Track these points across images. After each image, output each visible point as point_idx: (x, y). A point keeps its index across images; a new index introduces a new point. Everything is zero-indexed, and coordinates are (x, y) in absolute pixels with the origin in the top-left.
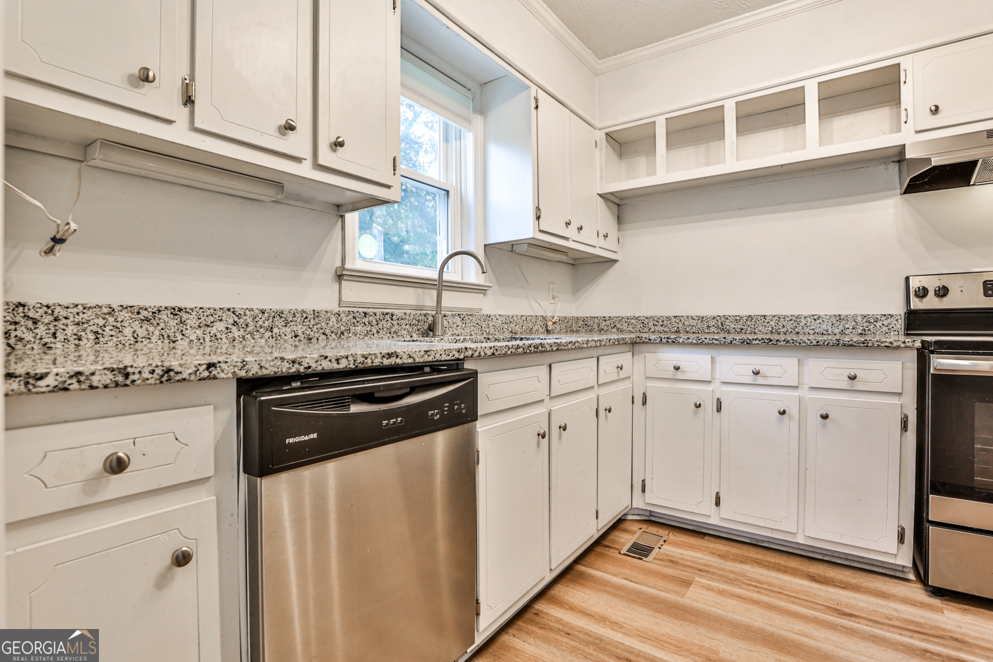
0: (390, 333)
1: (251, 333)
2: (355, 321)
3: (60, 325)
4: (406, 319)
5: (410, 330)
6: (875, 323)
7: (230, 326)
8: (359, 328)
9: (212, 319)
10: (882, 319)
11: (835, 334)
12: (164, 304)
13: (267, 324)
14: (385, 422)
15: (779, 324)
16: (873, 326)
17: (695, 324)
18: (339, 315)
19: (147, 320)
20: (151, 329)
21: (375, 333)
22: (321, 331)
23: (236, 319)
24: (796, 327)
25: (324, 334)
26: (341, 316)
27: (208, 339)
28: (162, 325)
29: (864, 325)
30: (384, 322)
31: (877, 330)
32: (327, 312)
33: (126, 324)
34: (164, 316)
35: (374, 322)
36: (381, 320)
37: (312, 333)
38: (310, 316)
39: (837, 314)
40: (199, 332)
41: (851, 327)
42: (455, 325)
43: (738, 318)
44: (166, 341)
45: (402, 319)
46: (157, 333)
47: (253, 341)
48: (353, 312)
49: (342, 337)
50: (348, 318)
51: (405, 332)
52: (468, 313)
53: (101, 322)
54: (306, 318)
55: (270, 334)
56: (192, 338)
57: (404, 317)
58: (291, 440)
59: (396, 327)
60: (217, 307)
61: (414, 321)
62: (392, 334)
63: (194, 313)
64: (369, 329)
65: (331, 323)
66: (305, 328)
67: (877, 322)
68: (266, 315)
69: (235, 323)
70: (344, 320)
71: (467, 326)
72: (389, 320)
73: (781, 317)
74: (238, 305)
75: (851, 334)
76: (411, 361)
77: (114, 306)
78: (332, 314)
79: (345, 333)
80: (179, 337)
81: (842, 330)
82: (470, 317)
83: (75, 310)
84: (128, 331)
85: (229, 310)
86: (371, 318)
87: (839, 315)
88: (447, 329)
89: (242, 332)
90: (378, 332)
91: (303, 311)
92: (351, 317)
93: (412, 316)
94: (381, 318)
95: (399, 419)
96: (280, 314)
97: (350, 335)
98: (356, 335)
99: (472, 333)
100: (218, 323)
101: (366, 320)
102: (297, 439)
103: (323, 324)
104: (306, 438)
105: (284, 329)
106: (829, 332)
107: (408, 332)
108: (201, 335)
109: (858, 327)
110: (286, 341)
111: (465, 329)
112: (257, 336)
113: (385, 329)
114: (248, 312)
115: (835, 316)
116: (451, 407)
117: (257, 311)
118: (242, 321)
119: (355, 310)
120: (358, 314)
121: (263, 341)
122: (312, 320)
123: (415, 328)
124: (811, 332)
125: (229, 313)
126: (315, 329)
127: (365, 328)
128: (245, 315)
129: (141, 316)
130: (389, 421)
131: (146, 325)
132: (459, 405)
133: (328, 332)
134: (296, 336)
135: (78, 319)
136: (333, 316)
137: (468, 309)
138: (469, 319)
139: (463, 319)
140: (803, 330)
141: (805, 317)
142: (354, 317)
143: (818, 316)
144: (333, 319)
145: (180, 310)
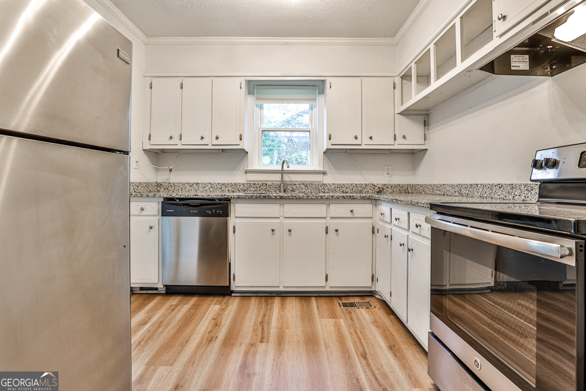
0: (265, 191)
1: (216, 190)
2: (250, 186)
3: (175, 187)
4: (273, 186)
5: (275, 190)
6: (531, 191)
7: (210, 188)
8: (252, 188)
9: (205, 186)
10: (535, 188)
11: (510, 200)
12: (194, 182)
13: (220, 187)
14: (192, 211)
15: (484, 190)
16: (530, 194)
17: (450, 190)
18: (244, 185)
19: (191, 186)
20: (192, 188)
21: (259, 190)
22: (237, 189)
23: (211, 186)
24: (491, 193)
25: (238, 190)
26: (245, 185)
27: (204, 191)
28: (194, 187)
29: (525, 192)
30: (263, 187)
31: (532, 197)
32: (239, 183)
33: (187, 187)
34: (195, 185)
35: (258, 187)
36: (261, 186)
37: (234, 190)
38: (233, 185)
39: (511, 183)
40: (202, 189)
41: (518, 195)
42: (301, 188)
43: (466, 186)
44: (195, 191)
45: (271, 186)
46: (193, 189)
47: (216, 192)
48: (249, 183)
49: (245, 191)
50: (247, 185)
51: (273, 191)
52: (310, 183)
53: (182, 186)
54: (232, 185)
55: (221, 190)
56: (201, 190)
57: (272, 185)
58: (168, 211)
59: (268, 188)
60: (207, 183)
61: (277, 186)
62: (266, 191)
63: (201, 184)
64: (256, 189)
65: (241, 187)
66: (232, 188)
67: (532, 190)
68: (220, 185)
69: (211, 187)
70: (246, 186)
71: (308, 188)
72: (265, 186)
73: (484, 185)
74: (212, 182)
75: (518, 200)
76: (202, 197)
77: (185, 183)
78: (241, 184)
79: (246, 190)
80: (198, 190)
81: (513, 197)
82: (310, 185)
83: (178, 184)
84: (187, 188)
85: (210, 183)
86: (257, 186)
87: (512, 184)
88: (296, 190)
89: (213, 189)
90: (260, 190)
91: (231, 183)
92: (248, 185)
93: (276, 185)
94: (261, 185)
95: (196, 211)
96: (224, 184)
97: (248, 191)
98: (250, 191)
99: (312, 192)
100: (207, 187)
101: (255, 186)
102: (169, 211)
103: (238, 187)
104: (171, 211)
105: (225, 189)
106: (507, 198)
107: (274, 190)
108: (203, 190)
109: (522, 194)
110: (225, 192)
111: (307, 190)
112: (217, 190)
113: (263, 189)
114: (214, 184)
115: (510, 184)
116: (216, 211)
117: (217, 184)
118: (213, 186)
119: (250, 183)
120: (251, 184)
121: (219, 192)
122: (234, 186)
123: (277, 189)
124: (498, 197)
125: (210, 184)
126: (235, 189)
127: (254, 189)
128: (214, 185)
129: (190, 185)
130: (193, 211)
131: (191, 187)
132: (219, 211)
133: (240, 190)
134: (229, 191)
135: (178, 186)
136: (241, 185)
137: (309, 181)
138: (310, 186)
139: (306, 186)
140: (494, 196)
141: (495, 186)
142: (250, 185)
143: (501, 185)
144: (242, 186)
145: (198, 183)
